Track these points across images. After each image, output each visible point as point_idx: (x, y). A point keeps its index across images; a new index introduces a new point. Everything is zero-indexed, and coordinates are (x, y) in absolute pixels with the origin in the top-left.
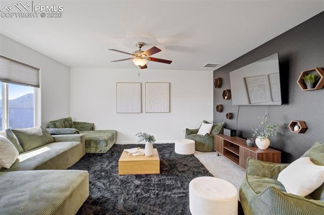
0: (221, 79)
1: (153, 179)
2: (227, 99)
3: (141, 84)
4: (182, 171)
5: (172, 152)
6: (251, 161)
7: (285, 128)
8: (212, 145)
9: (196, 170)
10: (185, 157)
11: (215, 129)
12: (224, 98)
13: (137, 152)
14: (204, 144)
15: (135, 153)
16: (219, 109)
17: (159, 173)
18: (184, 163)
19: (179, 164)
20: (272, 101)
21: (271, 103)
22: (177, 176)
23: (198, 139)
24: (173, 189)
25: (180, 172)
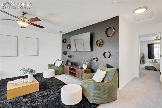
0: (65, 39)
1: (35, 95)
2: (69, 48)
3: (17, 37)
4: (52, 86)
5: (42, 78)
6: (83, 74)
7: (91, 60)
8: (63, 71)
9: (58, 84)
10: (50, 79)
11: (63, 63)
12: (67, 48)
13: (21, 81)
14: (59, 71)
15: (19, 82)
16: (65, 53)
17: (38, 90)
18: (51, 82)
19: (49, 83)
20: (84, 49)
21: (84, 51)
22: (50, 89)
23: (56, 69)
24: (50, 96)
25: (50, 87)
